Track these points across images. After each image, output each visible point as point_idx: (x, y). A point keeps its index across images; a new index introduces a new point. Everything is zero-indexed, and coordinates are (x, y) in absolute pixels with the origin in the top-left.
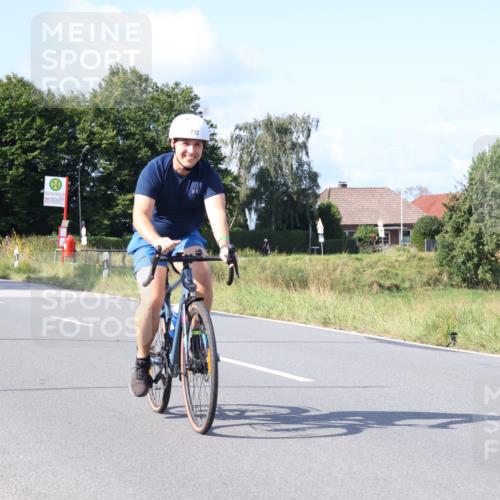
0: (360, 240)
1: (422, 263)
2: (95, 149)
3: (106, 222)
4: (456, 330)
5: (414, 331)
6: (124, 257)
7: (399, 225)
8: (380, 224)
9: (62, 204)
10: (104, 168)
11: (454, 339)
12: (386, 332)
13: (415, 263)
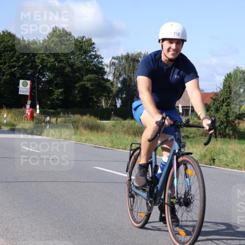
2: (44, 67)
3: (49, 103)
4: (215, 158)
6: (57, 120)
7: (189, 107)
9: (28, 93)
10: (48, 77)
11: (214, 162)
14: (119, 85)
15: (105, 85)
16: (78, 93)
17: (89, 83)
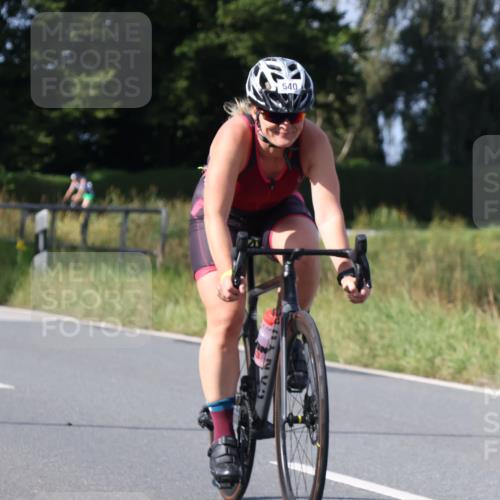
3: (43, 139)
14: (394, 52)
15: (325, 48)
16: (188, 91)
17: (245, 36)
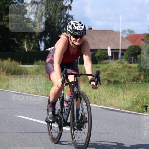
0: (99, 57)
1: (130, 70)
4: (147, 105)
5: (126, 105)
7: (119, 50)
8: (109, 49)
11: (146, 109)
12: (111, 105)
13: (127, 70)
